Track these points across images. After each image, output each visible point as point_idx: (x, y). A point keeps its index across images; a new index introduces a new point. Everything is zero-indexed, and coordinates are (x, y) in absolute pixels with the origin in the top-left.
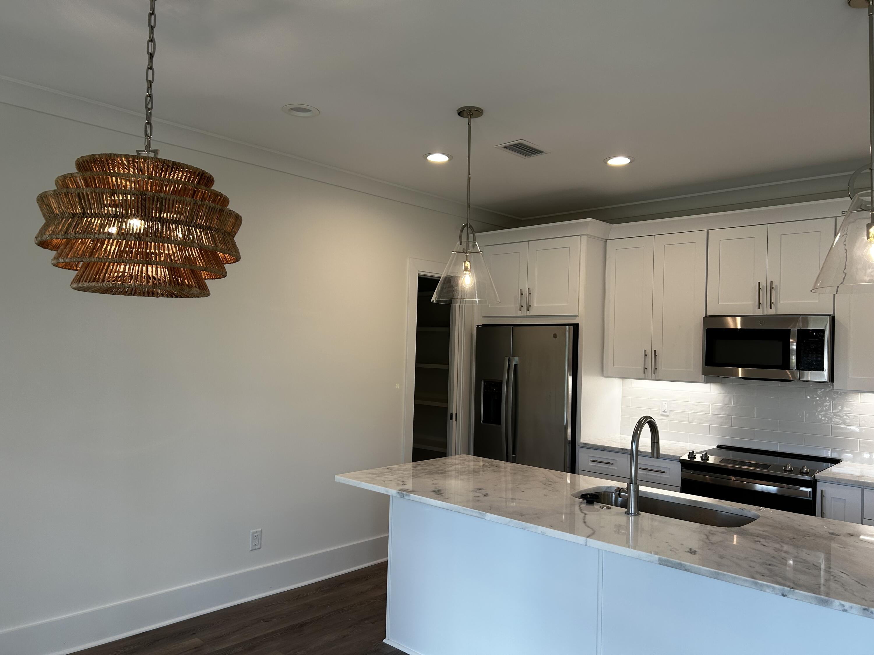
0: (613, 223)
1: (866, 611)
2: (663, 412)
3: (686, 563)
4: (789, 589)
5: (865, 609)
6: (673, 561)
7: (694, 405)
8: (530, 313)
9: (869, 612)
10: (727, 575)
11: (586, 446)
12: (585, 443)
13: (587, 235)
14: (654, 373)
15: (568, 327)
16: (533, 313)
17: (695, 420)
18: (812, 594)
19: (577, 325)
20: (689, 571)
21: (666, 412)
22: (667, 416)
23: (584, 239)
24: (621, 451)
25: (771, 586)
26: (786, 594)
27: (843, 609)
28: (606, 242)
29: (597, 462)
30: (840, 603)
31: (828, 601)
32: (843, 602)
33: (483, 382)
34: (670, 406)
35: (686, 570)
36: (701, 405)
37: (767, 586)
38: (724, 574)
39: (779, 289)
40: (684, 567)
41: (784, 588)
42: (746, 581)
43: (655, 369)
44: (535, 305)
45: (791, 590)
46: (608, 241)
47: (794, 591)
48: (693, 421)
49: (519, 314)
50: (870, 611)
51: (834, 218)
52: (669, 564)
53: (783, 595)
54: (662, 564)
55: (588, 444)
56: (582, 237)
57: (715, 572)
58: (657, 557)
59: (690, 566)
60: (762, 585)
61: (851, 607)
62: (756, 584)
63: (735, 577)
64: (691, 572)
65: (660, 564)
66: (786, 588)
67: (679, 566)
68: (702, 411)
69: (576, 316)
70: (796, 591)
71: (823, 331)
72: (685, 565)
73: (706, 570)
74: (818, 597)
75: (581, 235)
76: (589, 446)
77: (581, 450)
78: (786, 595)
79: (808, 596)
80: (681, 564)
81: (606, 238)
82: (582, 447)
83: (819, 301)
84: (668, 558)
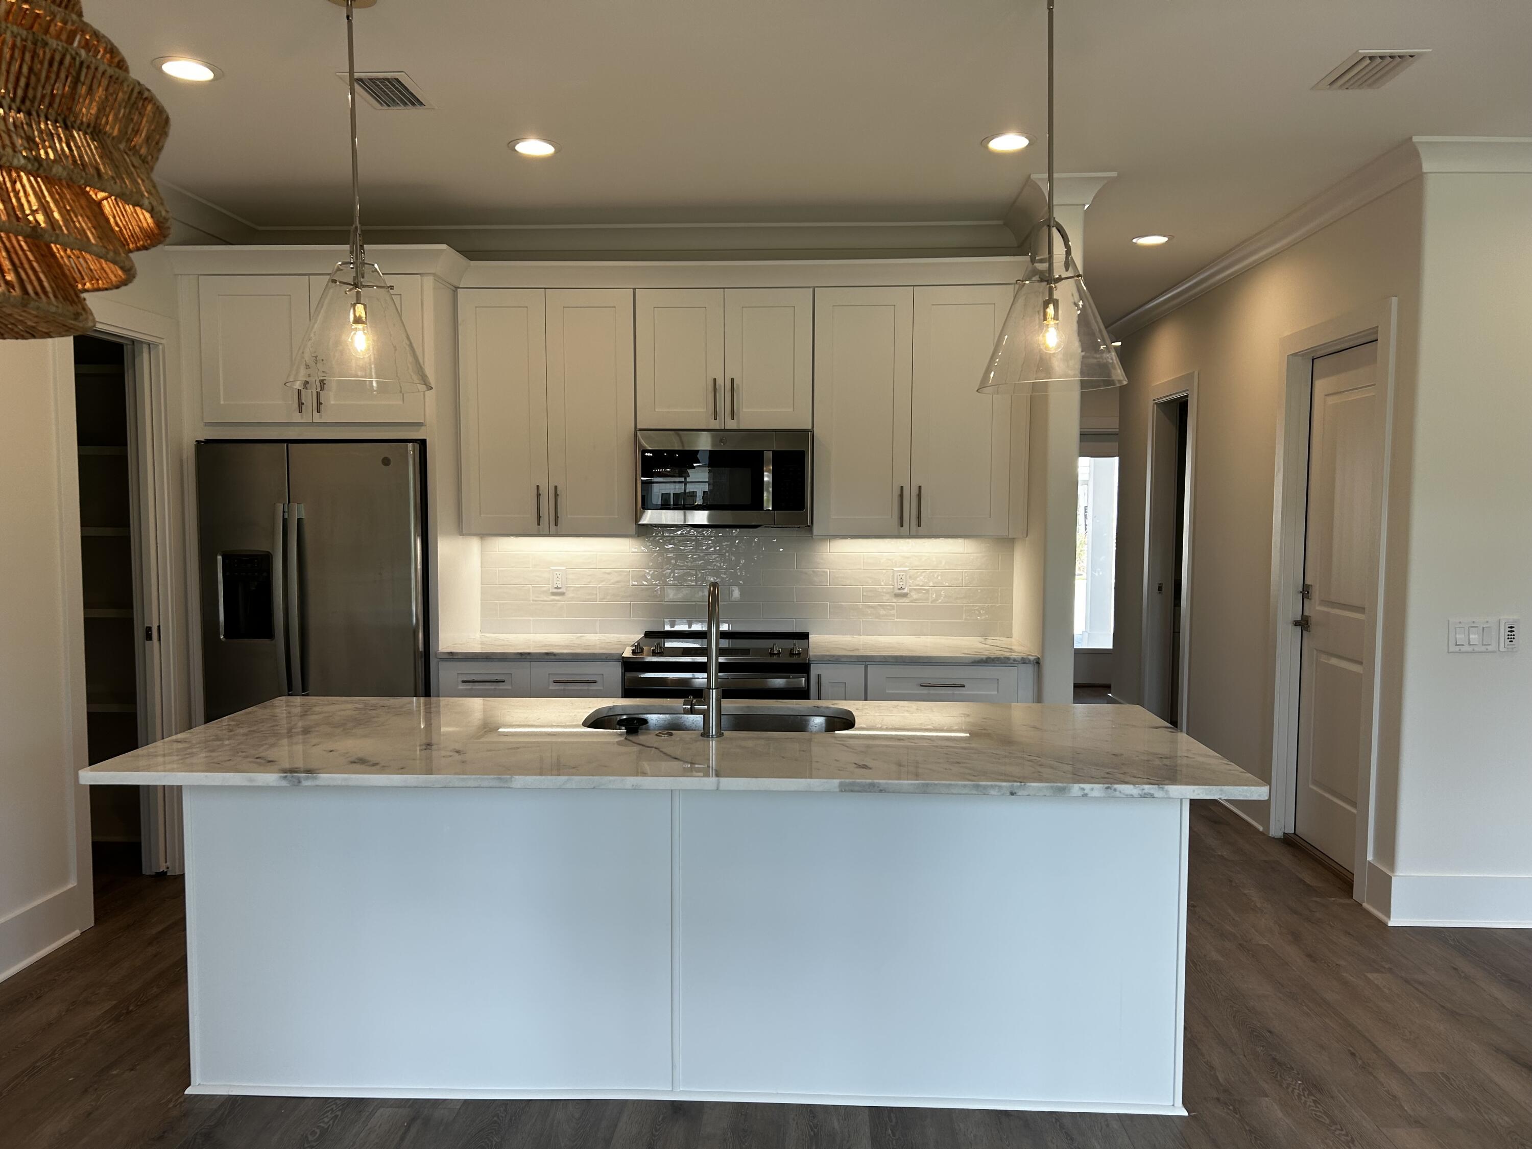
0: (471, 259)
1: (1109, 790)
2: (556, 588)
3: (881, 781)
4: (1019, 784)
5: (1107, 788)
6: (862, 782)
7: (605, 573)
8: (321, 417)
9: (1112, 791)
10: (940, 784)
11: (452, 657)
12: (451, 652)
13: (433, 275)
14: (556, 525)
15: (411, 444)
16: (327, 417)
17: (609, 597)
18: (1047, 784)
19: (423, 441)
20: (885, 792)
21: (560, 588)
22: (562, 594)
23: (429, 282)
24: (519, 657)
25: (996, 786)
26: (1016, 791)
27: (1082, 794)
28: (456, 291)
29: (474, 682)
30: (1080, 787)
31: (1065, 788)
32: (1082, 786)
33: (220, 558)
34: (566, 578)
35: (881, 791)
36: (616, 572)
37: (992, 786)
38: (936, 785)
39: (741, 389)
40: (878, 787)
41: (1013, 785)
42: (965, 786)
43: (556, 517)
44: (332, 402)
45: (1021, 785)
46: (459, 290)
47: (1025, 785)
48: (604, 599)
49: (297, 418)
50: (1113, 789)
51: (811, 289)
52: (856, 788)
53: (1012, 794)
54: (845, 791)
55: (457, 654)
56: (425, 278)
57: (923, 784)
58: (836, 782)
59: (886, 784)
60: (985, 787)
61: (1092, 789)
62: (978, 786)
63: (950, 785)
64: (889, 792)
65: (842, 791)
66: (1015, 784)
67: (872, 788)
68: (617, 582)
69: (417, 424)
70: (1028, 784)
71: (803, 453)
72: (879, 784)
73: (909, 784)
74: (1054, 786)
75: (423, 274)
76: (460, 657)
77: (442, 665)
78: (1015, 793)
79: (1043, 787)
80: (873, 785)
81: (457, 285)
82: (443, 660)
83: (794, 410)
84: (853, 780)
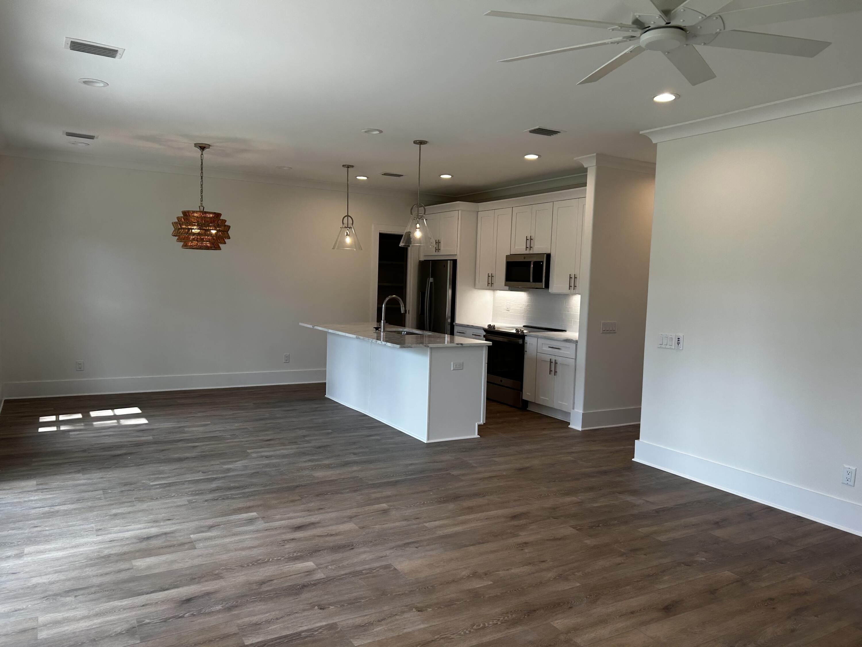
0: (478, 203)
13: (461, 210)
15: (449, 261)
16: (440, 253)
19: (456, 260)
21: (508, 308)
22: (509, 311)
23: (460, 212)
28: (478, 213)
33: (420, 293)
43: (492, 284)
44: (442, 249)
49: (436, 254)
51: (553, 203)
69: (456, 255)
71: (543, 262)
75: (458, 210)
77: (457, 326)
81: (477, 211)
83: (547, 246)
